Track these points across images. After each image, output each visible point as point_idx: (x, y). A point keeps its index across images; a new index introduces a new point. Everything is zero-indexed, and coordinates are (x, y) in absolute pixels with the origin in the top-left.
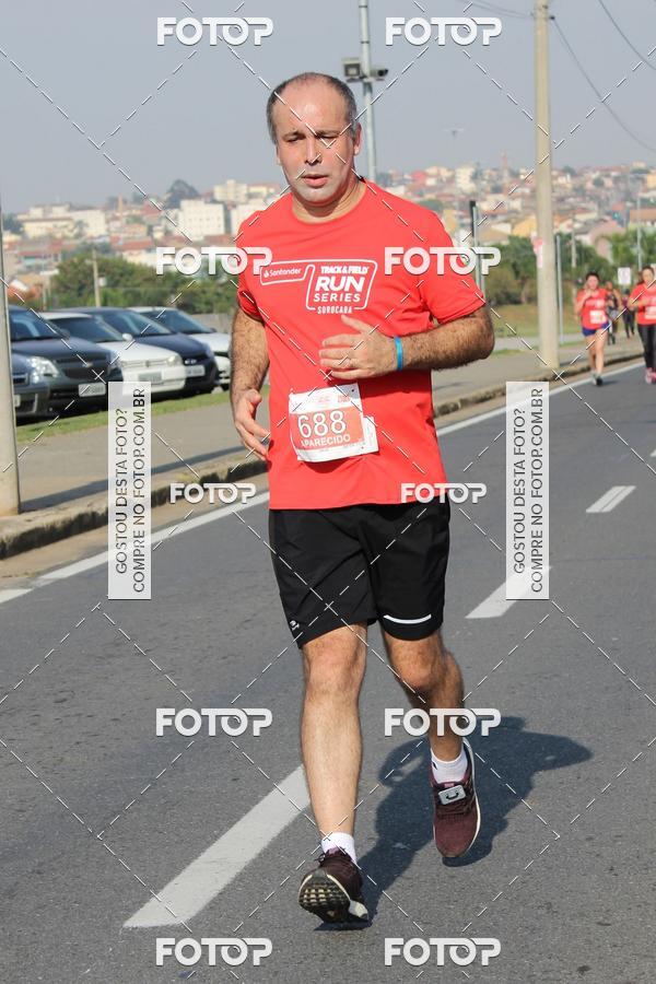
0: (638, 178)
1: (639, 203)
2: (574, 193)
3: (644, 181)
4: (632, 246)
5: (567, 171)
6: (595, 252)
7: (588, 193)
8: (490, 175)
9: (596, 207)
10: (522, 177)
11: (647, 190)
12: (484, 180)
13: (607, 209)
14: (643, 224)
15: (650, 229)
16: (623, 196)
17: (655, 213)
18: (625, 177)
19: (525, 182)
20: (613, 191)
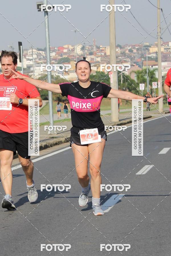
0: (146, 49)
1: (147, 59)
2: (121, 55)
3: (148, 50)
4: (144, 75)
5: (118, 46)
6: (130, 78)
7: (127, 55)
8: (88, 48)
9: (130, 61)
10: (101, 49)
11: (150, 54)
12: (86, 50)
13: (134, 61)
14: (149, 67)
15: (151, 69)
16: (140, 56)
17: (153, 62)
18: (141, 48)
19: (102, 50)
20: (136, 54)
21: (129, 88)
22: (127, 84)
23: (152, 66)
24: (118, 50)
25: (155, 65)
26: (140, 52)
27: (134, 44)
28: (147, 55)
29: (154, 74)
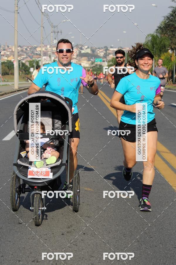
1: (35, 54)
2: (21, 51)
3: (36, 49)
4: (33, 63)
5: (20, 46)
6: (25, 64)
7: (24, 51)
9: (26, 54)
11: (37, 51)
13: (28, 55)
15: (37, 60)
16: (31, 52)
17: (38, 56)
18: (32, 48)
19: (10, 48)
20: (29, 51)
21: (25, 70)
22: (23, 67)
23: (38, 58)
24: (19, 49)
25: (39, 58)
26: (31, 50)
27: (28, 46)
28: (35, 52)
29: (39, 63)
